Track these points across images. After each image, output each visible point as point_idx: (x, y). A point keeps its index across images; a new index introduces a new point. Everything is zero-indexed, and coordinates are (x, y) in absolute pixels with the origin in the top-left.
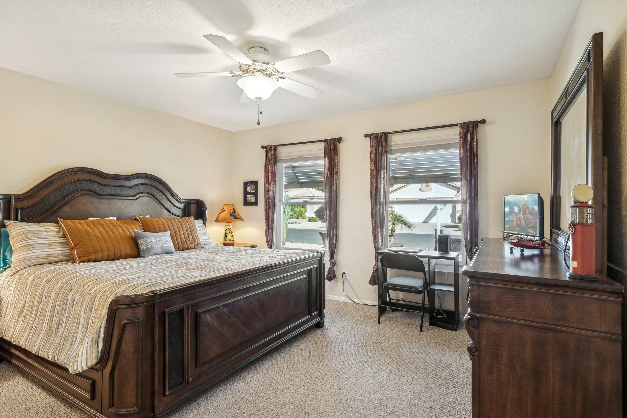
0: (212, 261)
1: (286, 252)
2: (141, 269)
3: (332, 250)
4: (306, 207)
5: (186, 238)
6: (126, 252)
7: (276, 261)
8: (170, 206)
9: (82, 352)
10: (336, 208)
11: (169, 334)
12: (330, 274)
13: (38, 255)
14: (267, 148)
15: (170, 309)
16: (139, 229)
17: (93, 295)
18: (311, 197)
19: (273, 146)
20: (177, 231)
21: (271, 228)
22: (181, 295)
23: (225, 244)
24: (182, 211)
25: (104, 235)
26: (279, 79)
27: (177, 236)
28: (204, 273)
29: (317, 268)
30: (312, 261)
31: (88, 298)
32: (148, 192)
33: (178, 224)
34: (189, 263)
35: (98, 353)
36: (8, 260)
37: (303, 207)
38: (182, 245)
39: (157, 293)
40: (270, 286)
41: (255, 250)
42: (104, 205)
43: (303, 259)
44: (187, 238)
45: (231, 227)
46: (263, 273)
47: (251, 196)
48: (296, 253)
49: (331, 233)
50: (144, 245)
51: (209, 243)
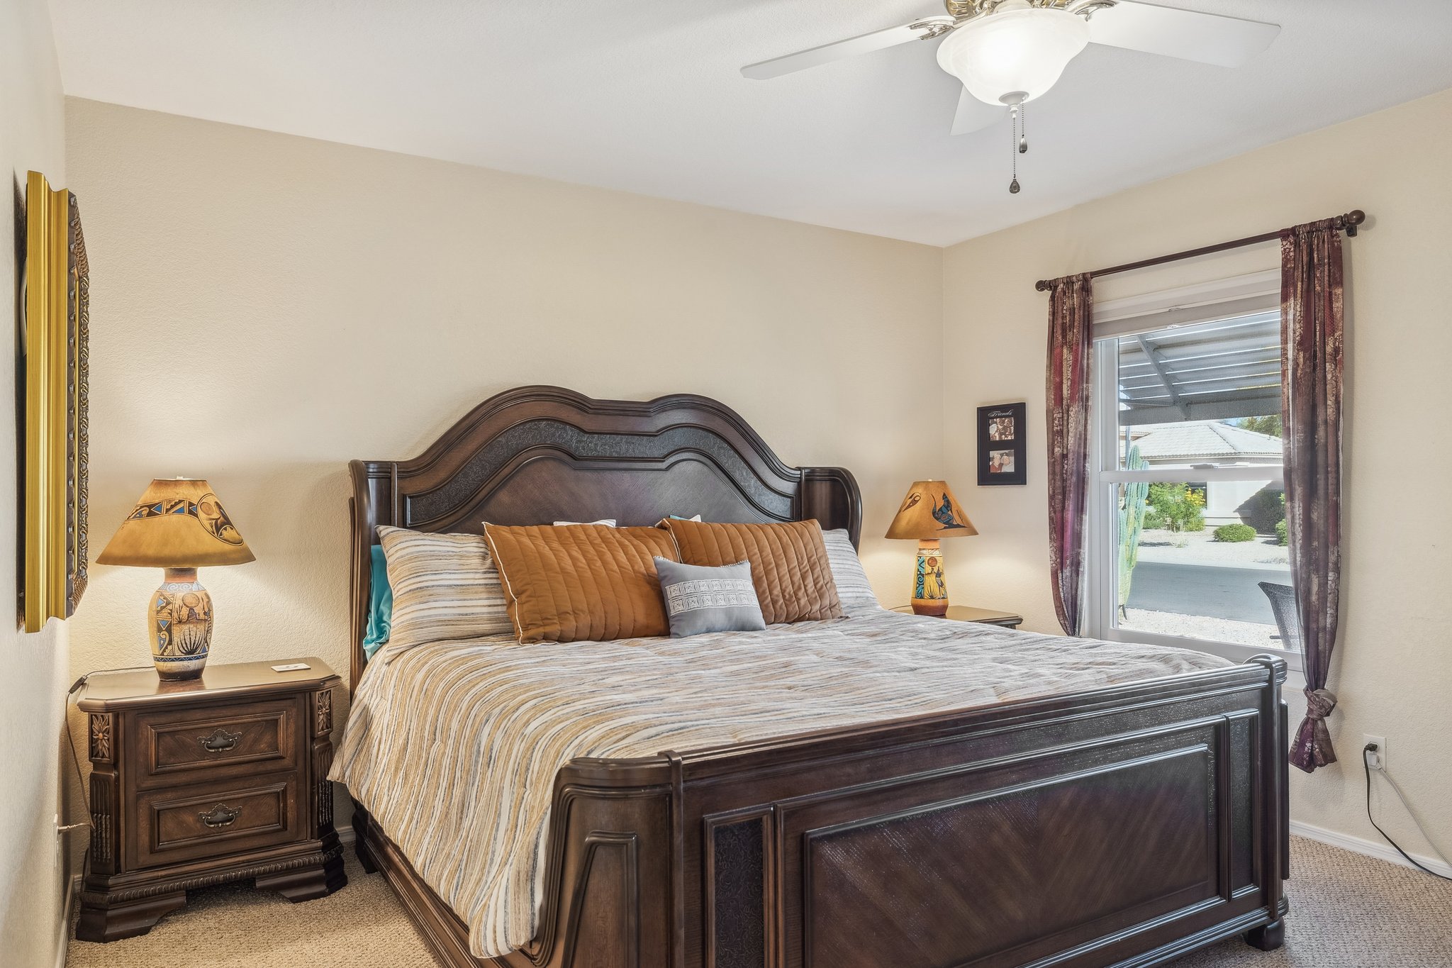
0: (866, 664)
1: (1125, 652)
2: (661, 674)
3: (1318, 653)
4: (1206, 490)
5: (797, 584)
6: (635, 620)
7: (1086, 682)
8: (756, 488)
9: (496, 904)
10: (1337, 493)
11: (716, 895)
12: (1309, 745)
13: (440, 615)
14: (1056, 287)
15: (718, 816)
16: (669, 553)
17: (530, 741)
18: (1223, 454)
19: (1077, 276)
20: (770, 564)
21: (1072, 564)
22: (753, 774)
23: (919, 610)
24: (789, 504)
25: (582, 568)
26: (1091, 9)
27: (772, 579)
28: (832, 704)
29: (1252, 719)
30: (1229, 693)
31: (519, 748)
32: (698, 447)
33: (775, 543)
34: (794, 667)
35: (533, 914)
36: (385, 622)
37: (1193, 492)
38: (786, 606)
39: (678, 763)
40: (1062, 773)
41: (1012, 635)
42: (588, 486)
43: (1193, 685)
44: (800, 584)
45: (936, 554)
46: (1036, 723)
47: (1002, 455)
48: (1165, 659)
49: (1315, 588)
50: (680, 602)
51: (867, 604)
